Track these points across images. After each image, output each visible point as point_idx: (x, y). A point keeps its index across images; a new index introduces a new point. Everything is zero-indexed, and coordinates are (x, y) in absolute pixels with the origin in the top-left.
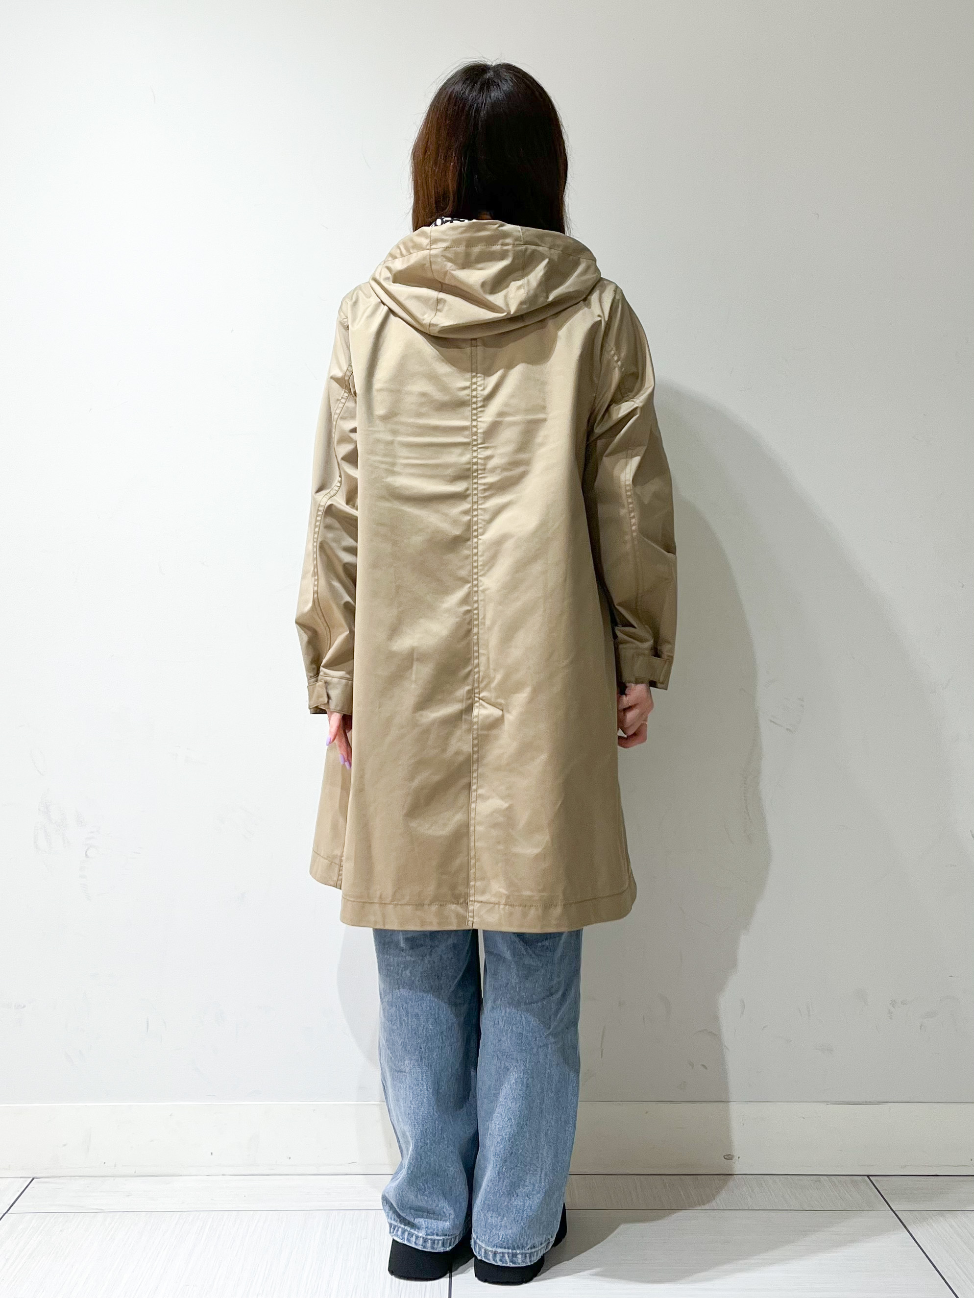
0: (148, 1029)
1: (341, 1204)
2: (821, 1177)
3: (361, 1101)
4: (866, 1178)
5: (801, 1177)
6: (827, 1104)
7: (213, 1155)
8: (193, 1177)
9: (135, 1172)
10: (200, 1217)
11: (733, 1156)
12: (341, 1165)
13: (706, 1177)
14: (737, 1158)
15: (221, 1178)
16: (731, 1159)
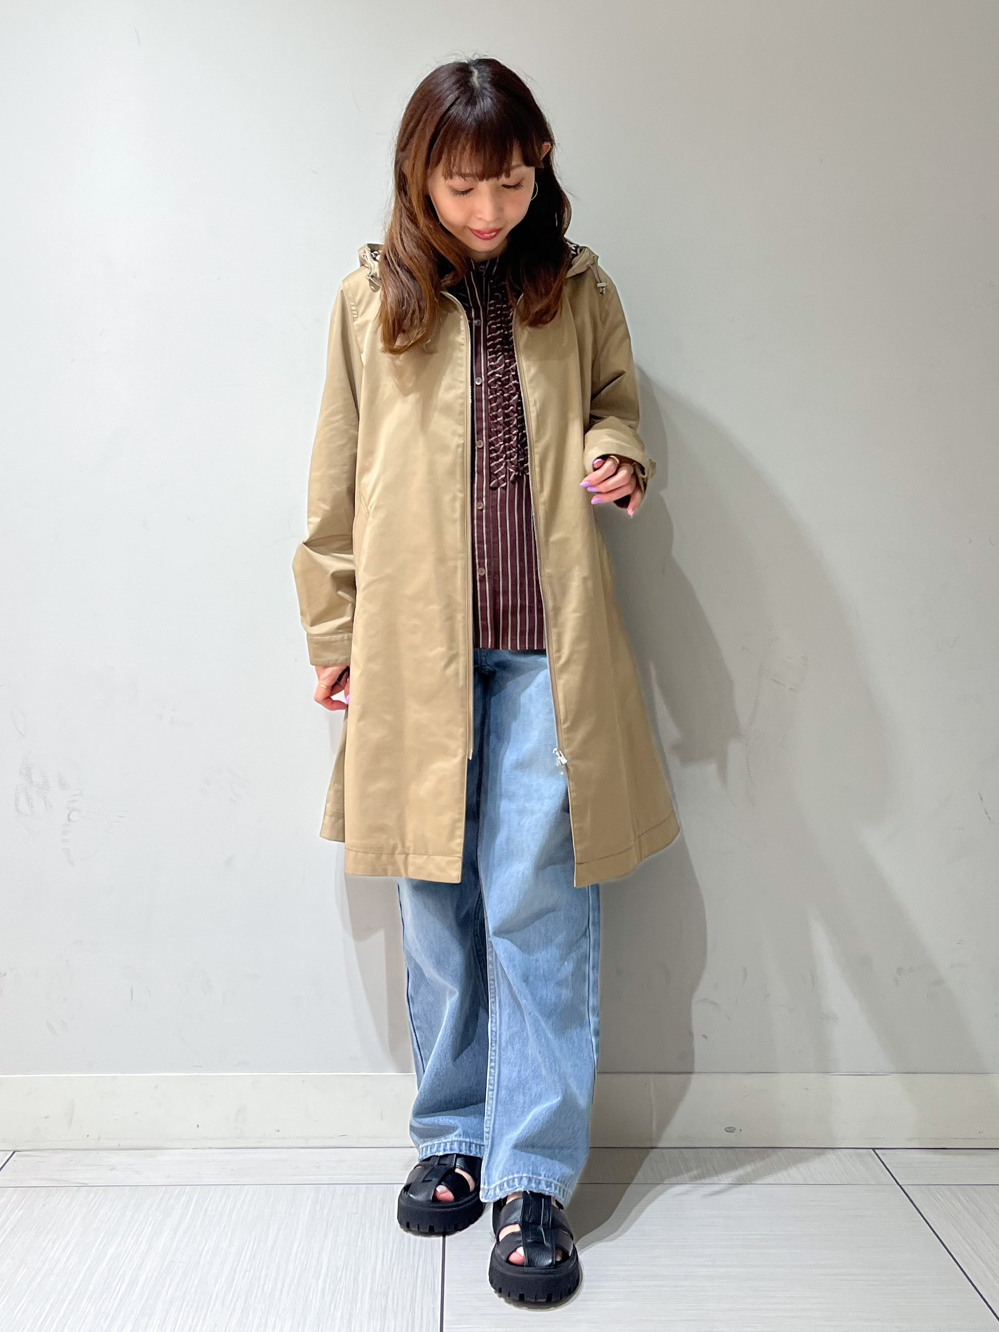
0: (132, 997)
1: (330, 1178)
2: (825, 1150)
3: (353, 1072)
4: (871, 1150)
5: (805, 1151)
6: (832, 1075)
7: (199, 1126)
8: (178, 1150)
9: (119, 1145)
10: (186, 1191)
11: (735, 1129)
12: (331, 1138)
13: (707, 1150)
14: (739, 1130)
15: (208, 1151)
16: (733, 1132)
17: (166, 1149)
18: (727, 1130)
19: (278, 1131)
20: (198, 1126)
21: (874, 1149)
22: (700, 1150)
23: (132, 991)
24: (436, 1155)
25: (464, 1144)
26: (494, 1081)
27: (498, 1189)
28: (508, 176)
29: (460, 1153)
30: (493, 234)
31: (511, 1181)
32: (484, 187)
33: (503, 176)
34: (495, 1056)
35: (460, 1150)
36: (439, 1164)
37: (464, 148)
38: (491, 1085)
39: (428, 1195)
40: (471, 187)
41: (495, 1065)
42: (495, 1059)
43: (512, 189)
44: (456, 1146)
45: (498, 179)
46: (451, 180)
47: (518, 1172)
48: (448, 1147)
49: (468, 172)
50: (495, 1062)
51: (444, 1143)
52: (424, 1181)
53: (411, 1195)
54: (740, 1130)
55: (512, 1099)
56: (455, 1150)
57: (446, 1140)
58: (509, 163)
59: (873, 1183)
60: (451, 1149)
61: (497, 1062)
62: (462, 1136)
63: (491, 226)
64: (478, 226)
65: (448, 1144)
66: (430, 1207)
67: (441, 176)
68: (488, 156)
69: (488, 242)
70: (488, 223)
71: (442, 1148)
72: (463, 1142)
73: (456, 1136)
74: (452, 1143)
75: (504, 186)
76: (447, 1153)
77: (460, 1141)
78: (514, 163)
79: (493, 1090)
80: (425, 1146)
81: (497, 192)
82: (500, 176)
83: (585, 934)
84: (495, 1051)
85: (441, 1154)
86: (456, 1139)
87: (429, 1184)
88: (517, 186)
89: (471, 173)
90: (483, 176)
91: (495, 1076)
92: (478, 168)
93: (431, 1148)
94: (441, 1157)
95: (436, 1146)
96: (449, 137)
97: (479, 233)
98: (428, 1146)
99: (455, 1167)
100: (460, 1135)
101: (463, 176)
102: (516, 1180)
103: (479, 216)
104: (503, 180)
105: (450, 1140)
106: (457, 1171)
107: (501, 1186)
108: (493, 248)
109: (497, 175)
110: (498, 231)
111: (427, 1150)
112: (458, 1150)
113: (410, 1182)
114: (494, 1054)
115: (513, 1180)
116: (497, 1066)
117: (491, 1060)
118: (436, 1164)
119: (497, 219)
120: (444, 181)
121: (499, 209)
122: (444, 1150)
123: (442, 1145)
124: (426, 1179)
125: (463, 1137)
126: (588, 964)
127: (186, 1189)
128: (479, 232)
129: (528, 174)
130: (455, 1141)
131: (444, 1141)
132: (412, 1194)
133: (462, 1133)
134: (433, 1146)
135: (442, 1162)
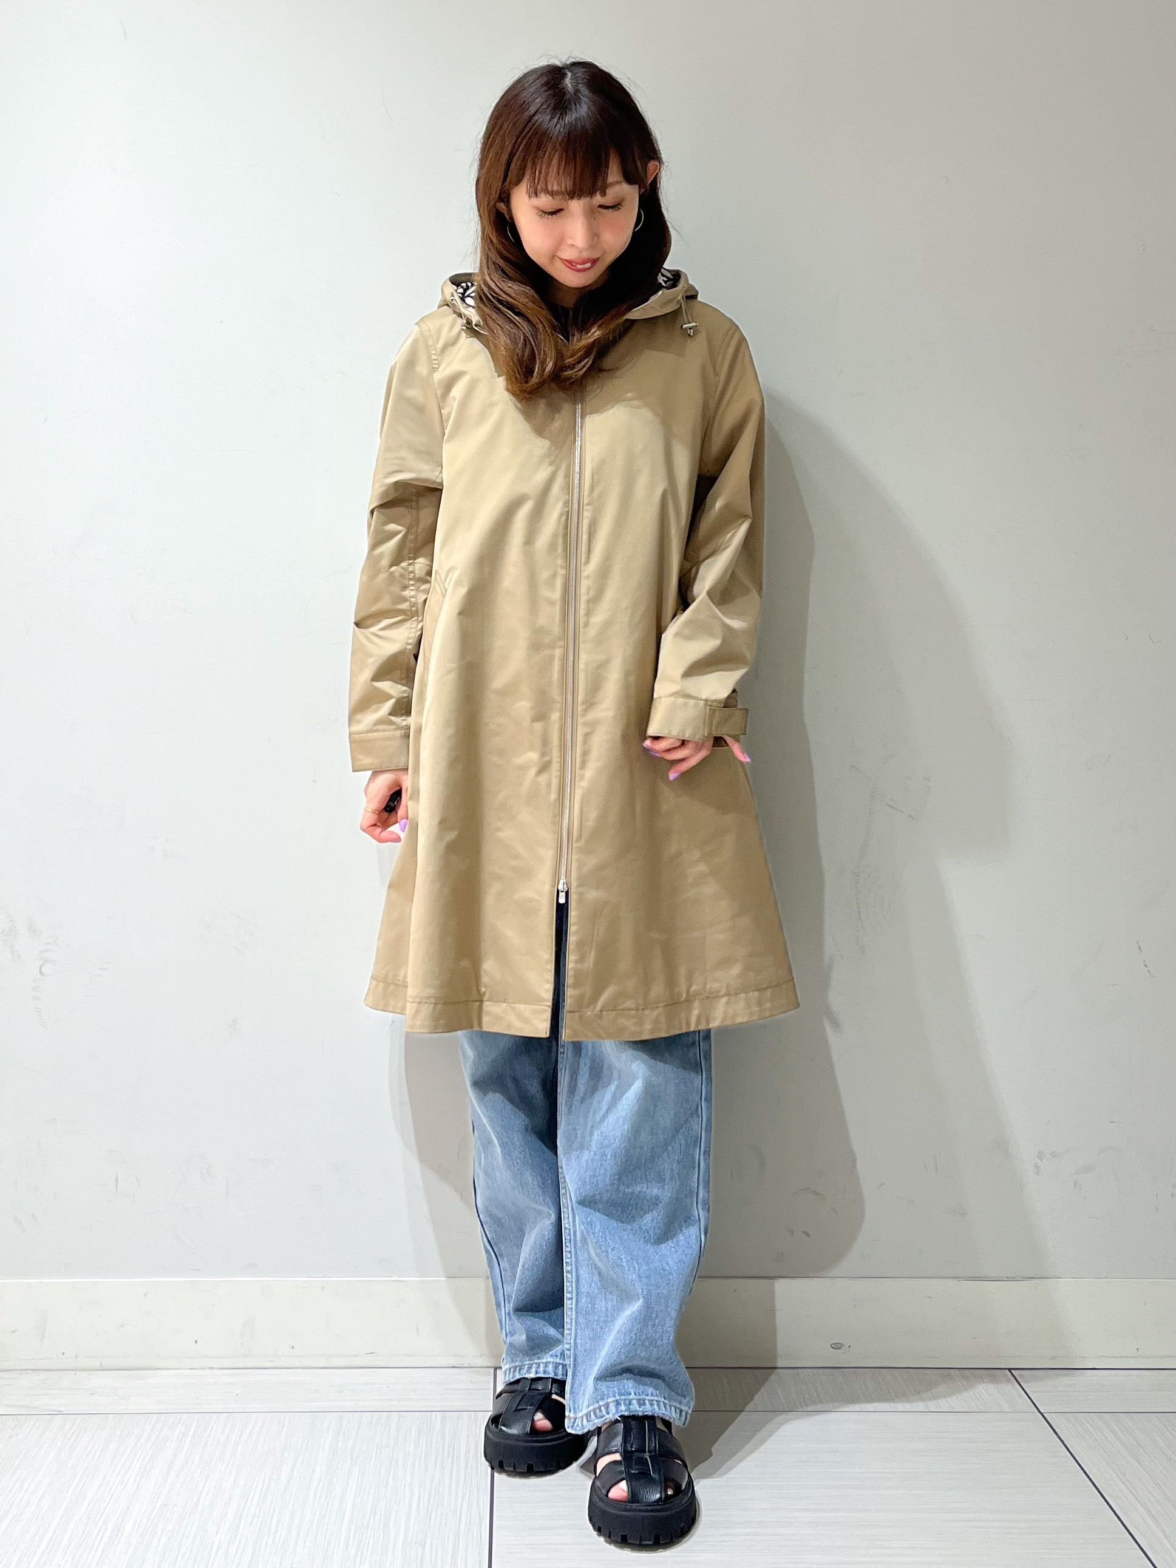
0: (117, 1187)
1: (356, 1404)
2: (952, 1370)
3: (382, 1277)
4: (1007, 1372)
5: (927, 1371)
6: (960, 1281)
7: (198, 1343)
8: (173, 1371)
9: (101, 1365)
10: (182, 1420)
11: (842, 1345)
12: (356, 1356)
13: (808, 1370)
15: (208, 1372)
16: (840, 1349)
17: (158, 1369)
18: (833, 1346)
19: (293, 1347)
20: (196, 1342)
21: (1010, 1370)
22: (799, 1370)
23: (117, 1179)
24: (526, 1376)
25: (561, 1367)
26: (572, 1287)
27: (585, 1421)
28: (604, 194)
29: (556, 1377)
30: (588, 265)
31: (597, 1411)
32: (576, 206)
33: (598, 194)
34: (571, 1257)
35: (556, 1374)
36: (530, 1389)
37: (550, 160)
38: (569, 1293)
39: (525, 1427)
40: (562, 208)
41: (572, 1269)
42: (571, 1261)
43: (610, 210)
44: (550, 1368)
45: (591, 197)
46: (535, 199)
47: (603, 1399)
48: (541, 1369)
49: (555, 188)
50: (571, 1265)
51: (536, 1364)
52: (516, 1410)
53: (503, 1428)
54: (849, 1347)
55: (593, 1308)
56: (549, 1374)
57: (539, 1361)
58: (605, 179)
59: (1009, 1410)
60: (545, 1372)
61: (574, 1265)
62: (559, 1357)
63: (585, 255)
64: (568, 254)
65: (541, 1365)
66: (526, 1441)
67: (524, 194)
68: (579, 170)
69: (580, 274)
70: (581, 252)
71: (533, 1370)
72: (559, 1364)
73: (551, 1356)
74: (546, 1364)
75: (601, 206)
76: (539, 1375)
77: (556, 1363)
78: (611, 179)
79: (572, 1299)
80: (514, 1367)
81: (591, 214)
82: (594, 195)
83: (695, 1112)
84: (570, 1252)
85: (532, 1375)
86: (552, 1360)
87: (522, 1412)
88: (616, 206)
89: (559, 190)
90: (573, 194)
91: (572, 1281)
92: (567, 183)
93: (520, 1370)
94: (534, 1380)
95: (526, 1366)
96: (534, 147)
97: (570, 264)
98: (516, 1367)
99: (551, 1394)
100: (557, 1356)
101: (552, 194)
102: (602, 1408)
103: (570, 242)
104: (598, 199)
105: (544, 1360)
106: (554, 1396)
107: (588, 1415)
108: (589, 282)
109: (591, 193)
110: (594, 262)
111: (515, 1371)
112: (553, 1374)
113: (498, 1412)
114: (569, 1255)
115: (600, 1408)
116: (574, 1269)
117: (566, 1262)
118: (527, 1389)
119: (592, 246)
120: (528, 200)
121: (594, 235)
122: (536, 1373)
123: (534, 1365)
124: (518, 1408)
125: (560, 1359)
126: (698, 1148)
127: (181, 1418)
128: (570, 262)
129: (631, 194)
130: (550, 1362)
131: (536, 1361)
132: (504, 1425)
133: (559, 1354)
134: (523, 1367)
135: (533, 1387)
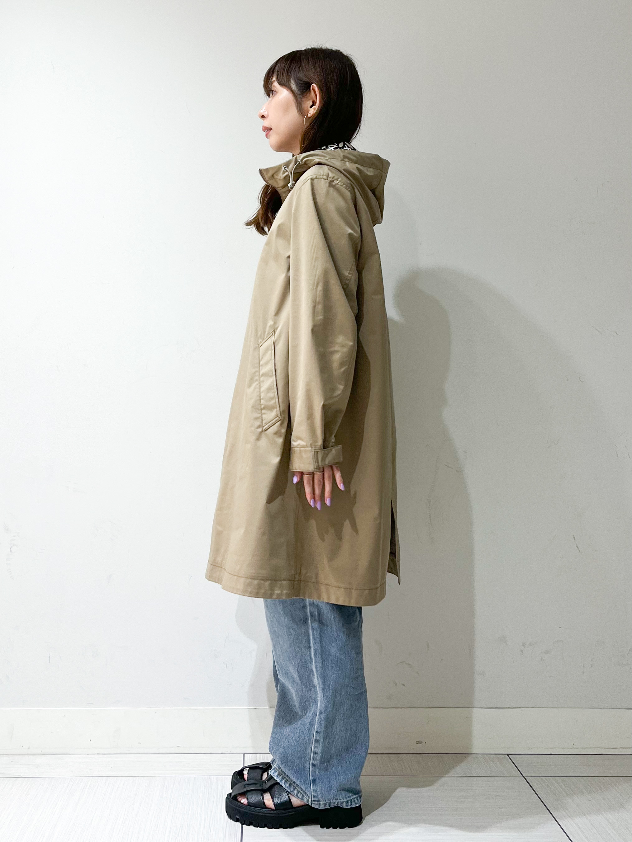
0: (50, 661)
1: (172, 772)
2: (478, 755)
3: (186, 707)
4: (506, 755)
5: (465, 755)
6: (482, 709)
7: (91, 741)
8: (78, 755)
9: (42, 752)
11: (422, 742)
12: (172, 747)
13: (405, 755)
14: (425, 743)
15: (97, 756)
16: (421, 744)
17: (70, 754)
18: (417, 742)
19: (140, 743)
21: (508, 755)
22: (400, 755)
23: (49, 656)
59: (507, 776)
127: (82, 779)
